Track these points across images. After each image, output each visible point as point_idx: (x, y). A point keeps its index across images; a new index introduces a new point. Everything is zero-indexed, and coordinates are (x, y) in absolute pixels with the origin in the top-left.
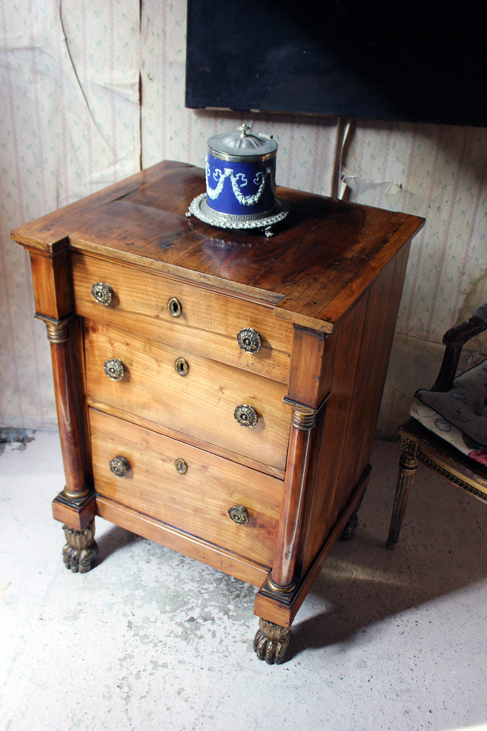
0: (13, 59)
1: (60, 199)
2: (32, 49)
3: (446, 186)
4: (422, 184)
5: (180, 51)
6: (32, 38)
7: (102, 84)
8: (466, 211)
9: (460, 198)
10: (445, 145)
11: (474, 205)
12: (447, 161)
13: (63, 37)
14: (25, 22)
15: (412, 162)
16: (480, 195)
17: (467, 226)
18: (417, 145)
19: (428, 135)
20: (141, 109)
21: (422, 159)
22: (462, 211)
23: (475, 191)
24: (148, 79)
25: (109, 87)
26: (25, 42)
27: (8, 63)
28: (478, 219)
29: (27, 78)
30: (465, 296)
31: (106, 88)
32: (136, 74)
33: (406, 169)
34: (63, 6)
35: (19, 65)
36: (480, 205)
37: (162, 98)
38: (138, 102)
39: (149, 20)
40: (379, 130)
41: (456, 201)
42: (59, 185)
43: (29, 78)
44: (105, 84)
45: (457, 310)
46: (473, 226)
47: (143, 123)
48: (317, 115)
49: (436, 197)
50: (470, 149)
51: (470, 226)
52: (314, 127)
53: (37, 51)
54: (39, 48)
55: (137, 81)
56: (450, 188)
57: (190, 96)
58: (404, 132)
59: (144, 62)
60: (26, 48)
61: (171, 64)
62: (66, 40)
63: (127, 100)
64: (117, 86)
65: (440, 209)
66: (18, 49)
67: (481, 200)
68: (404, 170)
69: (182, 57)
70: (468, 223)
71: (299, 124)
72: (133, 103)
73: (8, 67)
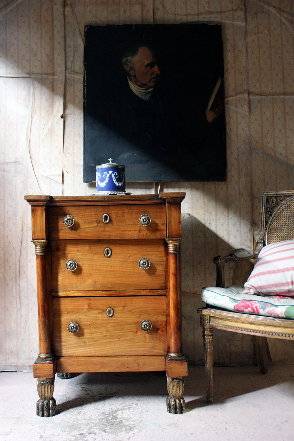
0: (7, 167)
1: (23, 231)
2: (16, 162)
3: (211, 212)
4: (199, 212)
5: (81, 160)
6: (16, 158)
7: (46, 176)
8: (224, 224)
9: (219, 218)
10: (206, 192)
11: (227, 221)
12: (209, 200)
13: (30, 157)
14: (14, 152)
15: (192, 202)
16: (228, 215)
17: (226, 232)
18: (193, 194)
19: (198, 189)
20: (63, 186)
21: (197, 200)
22: (222, 224)
23: (226, 213)
24: (66, 172)
25: (49, 176)
26: (13, 160)
27: (5, 169)
28: (230, 227)
29: (12, 175)
30: (233, 270)
31: (47, 177)
32: (61, 170)
33: (190, 206)
34: (30, 145)
35: (9, 169)
36: (230, 220)
37: (73, 180)
38: (62, 182)
39: (67, 148)
40: (174, 189)
41: (218, 219)
42: (23, 223)
43: (13, 175)
44: (47, 175)
45: (231, 279)
46: (229, 231)
47: (64, 192)
48: (144, 181)
49: (207, 218)
50: (219, 194)
51: (227, 231)
52: (144, 190)
53: (18, 163)
54: (18, 162)
55: (62, 173)
56: (213, 213)
57: (85, 177)
58: (186, 188)
59: (65, 165)
60: (13, 162)
61: (77, 165)
62: (31, 158)
63: (57, 182)
64: (53, 176)
65: (210, 224)
66: (9, 163)
67: (230, 218)
68: (189, 206)
69: (81, 162)
70: (226, 230)
71: (137, 189)
72: (60, 183)
73: (4, 171)
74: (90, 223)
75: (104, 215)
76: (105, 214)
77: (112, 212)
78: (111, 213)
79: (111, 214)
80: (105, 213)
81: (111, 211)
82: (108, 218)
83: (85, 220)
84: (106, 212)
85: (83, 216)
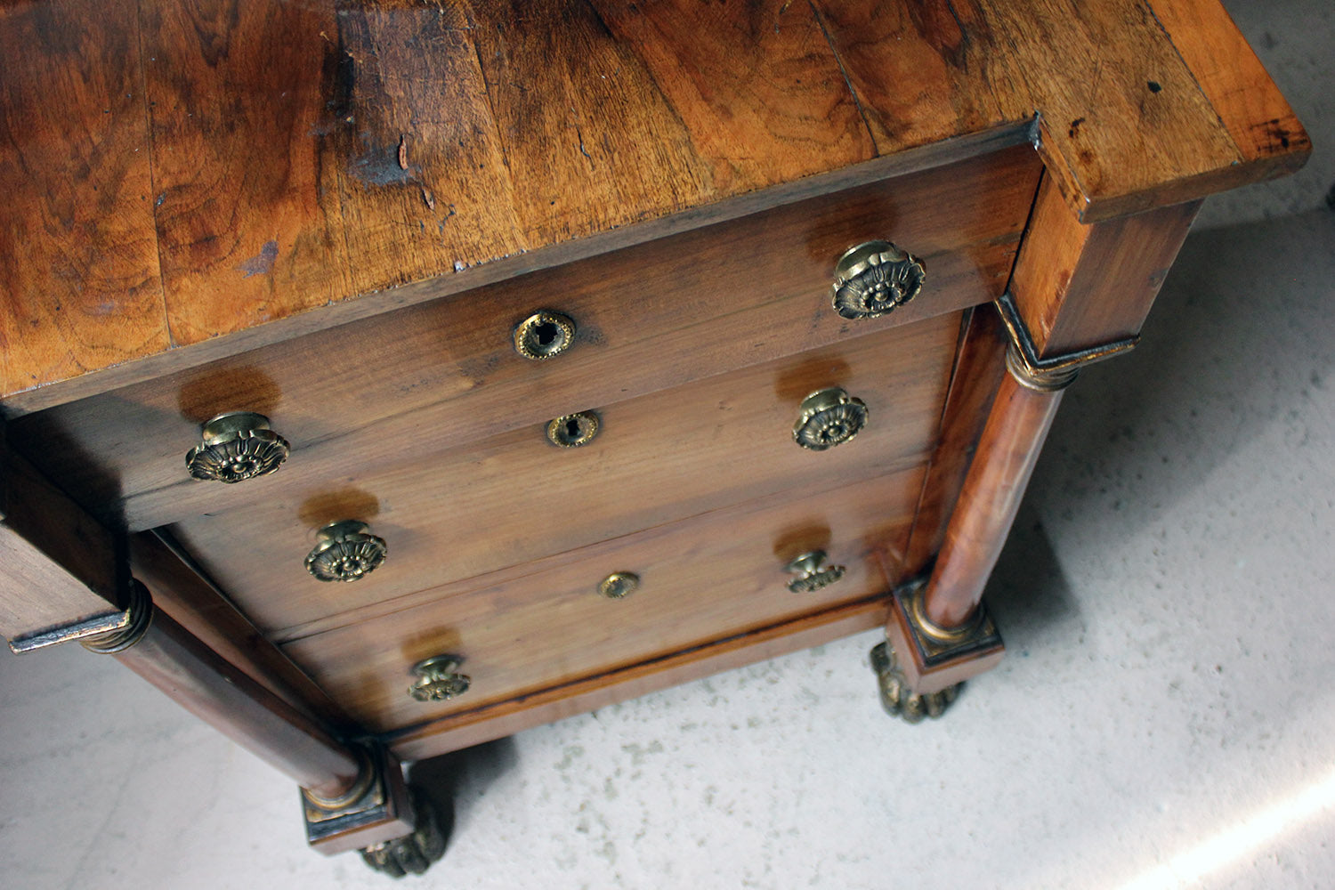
74: (414, 389)
75: (529, 321)
76: (535, 318)
77: (593, 288)
78: (583, 296)
79: (582, 301)
80: (527, 308)
81: (579, 286)
82: (562, 328)
83: (364, 391)
84: (540, 303)
85: (337, 374)
